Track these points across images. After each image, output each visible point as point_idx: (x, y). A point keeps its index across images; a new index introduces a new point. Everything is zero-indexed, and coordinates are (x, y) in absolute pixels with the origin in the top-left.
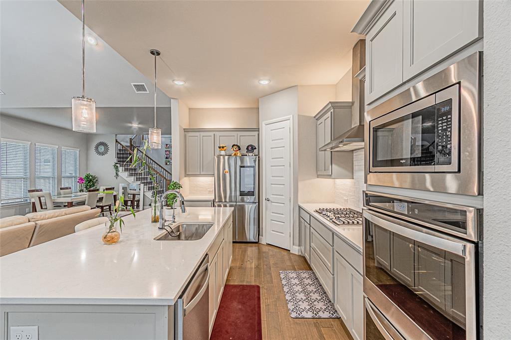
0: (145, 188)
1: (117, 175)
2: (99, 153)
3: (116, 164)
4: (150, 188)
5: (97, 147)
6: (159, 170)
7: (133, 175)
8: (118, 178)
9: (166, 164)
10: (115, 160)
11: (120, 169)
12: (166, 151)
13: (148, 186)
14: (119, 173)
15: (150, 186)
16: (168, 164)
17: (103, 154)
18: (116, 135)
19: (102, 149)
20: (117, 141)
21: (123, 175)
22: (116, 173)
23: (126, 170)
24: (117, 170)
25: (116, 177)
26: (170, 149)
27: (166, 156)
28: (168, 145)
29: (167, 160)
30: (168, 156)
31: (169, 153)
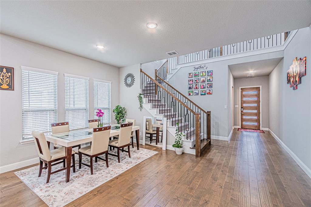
0: (168, 123)
1: (141, 106)
2: (127, 85)
3: (141, 95)
4: (174, 123)
5: (126, 79)
6: (184, 100)
7: (156, 106)
9: (190, 95)
10: (140, 91)
11: (145, 100)
13: (171, 120)
14: (144, 105)
15: (174, 119)
16: (192, 94)
17: (130, 86)
18: (141, 64)
19: (129, 81)
20: (141, 71)
21: (147, 106)
22: (141, 105)
23: (150, 101)
24: (141, 102)
25: (141, 109)
26: (193, 78)
27: (189, 86)
28: (192, 74)
29: (190, 90)
30: (191, 86)
31: (192, 83)
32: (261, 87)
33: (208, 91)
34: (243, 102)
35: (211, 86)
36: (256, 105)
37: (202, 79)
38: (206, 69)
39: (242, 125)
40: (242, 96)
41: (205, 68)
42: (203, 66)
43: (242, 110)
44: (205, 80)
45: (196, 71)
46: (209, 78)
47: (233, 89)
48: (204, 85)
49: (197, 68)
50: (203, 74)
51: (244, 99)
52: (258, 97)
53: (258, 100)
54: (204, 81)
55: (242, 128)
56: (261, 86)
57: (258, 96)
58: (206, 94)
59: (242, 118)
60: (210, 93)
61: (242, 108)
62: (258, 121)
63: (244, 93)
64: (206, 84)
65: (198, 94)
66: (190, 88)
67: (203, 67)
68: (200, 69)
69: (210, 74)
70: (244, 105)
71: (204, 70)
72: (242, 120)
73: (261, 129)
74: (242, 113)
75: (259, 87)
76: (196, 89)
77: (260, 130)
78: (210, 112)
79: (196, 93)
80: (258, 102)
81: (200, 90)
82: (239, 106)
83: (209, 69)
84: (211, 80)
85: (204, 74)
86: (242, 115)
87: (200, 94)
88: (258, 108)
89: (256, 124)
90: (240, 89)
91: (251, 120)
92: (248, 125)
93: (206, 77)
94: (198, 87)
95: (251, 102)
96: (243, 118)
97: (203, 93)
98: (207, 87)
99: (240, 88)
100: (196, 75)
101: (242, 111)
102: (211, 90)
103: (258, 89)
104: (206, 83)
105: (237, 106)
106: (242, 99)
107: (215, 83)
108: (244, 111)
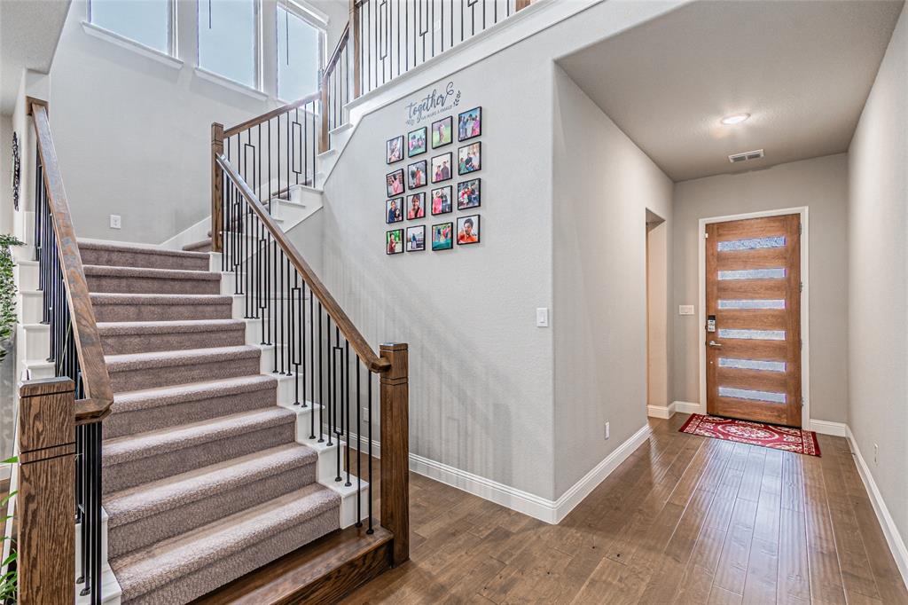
9: (392, 251)
16: (398, 248)
26: (406, 164)
27: (389, 206)
28: (400, 143)
29: (392, 227)
30: (398, 202)
31: (401, 189)
32: (805, 213)
33: (462, 228)
34: (715, 290)
35: (475, 198)
36: (779, 304)
38: (456, 102)
39: (712, 399)
40: (716, 261)
41: (450, 100)
42: (441, 89)
43: (712, 328)
44: (448, 165)
46: (464, 155)
48: (448, 191)
49: (422, 107)
50: (441, 135)
51: (725, 275)
52: (791, 268)
53: (789, 280)
54: (445, 174)
55: (711, 414)
56: (806, 209)
57: (791, 257)
59: (711, 368)
60: (469, 236)
61: (710, 318)
62: (792, 383)
63: (723, 247)
64: (455, 187)
65: (422, 245)
66: (393, 217)
67: (444, 95)
68: (432, 110)
69: (470, 127)
70: (723, 305)
72: (713, 376)
73: (808, 424)
74: (713, 343)
75: (798, 215)
76: (416, 217)
77: (799, 428)
79: (414, 238)
80: (791, 289)
81: (429, 221)
82: (695, 309)
83: (465, 106)
84: (475, 163)
85: (447, 133)
86: (714, 349)
88: (790, 319)
89: (780, 398)
90: (702, 228)
91: (754, 377)
92: (740, 403)
93: (455, 147)
94: (422, 207)
95: (755, 291)
96: (715, 368)
97: (442, 240)
98: (460, 204)
99: (702, 223)
100: (414, 146)
101: (710, 335)
102: (475, 220)
103: (791, 224)
104: (456, 180)
105: (689, 309)
106: (710, 272)
107: (490, 179)
108: (723, 334)
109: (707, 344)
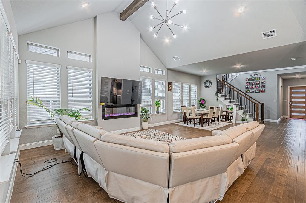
0: (237, 109)
1: (217, 99)
2: (206, 87)
3: (217, 92)
4: (241, 109)
5: (205, 83)
7: (227, 99)
8: (218, 101)
9: (247, 92)
10: (216, 90)
11: (220, 95)
12: (246, 83)
13: (239, 107)
14: (219, 98)
16: (248, 92)
17: (208, 87)
18: (217, 75)
19: (208, 84)
20: (217, 79)
21: (221, 99)
22: (217, 98)
23: (222, 96)
24: (218, 96)
25: (217, 101)
26: (250, 81)
27: (246, 86)
28: (248, 79)
29: (247, 89)
30: (248, 86)
31: (249, 84)
33: (261, 90)
34: (291, 98)
35: (264, 87)
36: (304, 100)
37: (257, 82)
38: (260, 76)
39: (290, 115)
40: (291, 93)
43: (291, 104)
45: (252, 77)
46: (262, 82)
47: (282, 88)
48: (259, 86)
49: (253, 75)
50: (257, 79)
51: (293, 95)
54: (258, 84)
55: (290, 117)
58: (260, 92)
60: (263, 91)
61: (290, 102)
63: (292, 91)
65: (253, 92)
67: (258, 74)
68: (255, 76)
69: (263, 79)
70: (293, 100)
71: (258, 77)
72: (291, 111)
78: (264, 103)
81: (255, 89)
82: (288, 100)
83: (262, 76)
84: (264, 83)
85: (259, 79)
86: (291, 107)
87: (255, 92)
89: (303, 115)
91: (299, 111)
92: (296, 116)
93: (260, 81)
94: (253, 87)
95: (299, 98)
96: (291, 110)
98: (261, 87)
99: (289, 87)
100: (252, 80)
101: (290, 105)
104: (260, 85)
105: (286, 101)
106: (290, 94)
107: (267, 85)
108: (293, 105)
109: (290, 106)
